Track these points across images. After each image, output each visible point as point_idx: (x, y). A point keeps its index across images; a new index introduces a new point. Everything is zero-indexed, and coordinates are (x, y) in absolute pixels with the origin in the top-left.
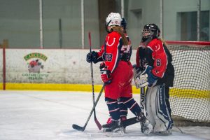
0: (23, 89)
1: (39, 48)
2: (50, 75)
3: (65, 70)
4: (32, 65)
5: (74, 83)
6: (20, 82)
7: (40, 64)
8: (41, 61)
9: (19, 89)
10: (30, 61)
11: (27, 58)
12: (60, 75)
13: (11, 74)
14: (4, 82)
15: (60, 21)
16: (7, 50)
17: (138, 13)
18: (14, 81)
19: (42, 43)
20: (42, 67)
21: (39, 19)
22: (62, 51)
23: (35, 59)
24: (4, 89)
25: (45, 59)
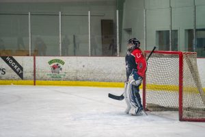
0: (48, 85)
1: (59, 56)
2: (67, 75)
3: (77, 71)
4: (54, 68)
5: (83, 81)
6: (46, 80)
7: (59, 67)
8: (60, 65)
9: (45, 85)
10: (52, 65)
11: (50, 62)
12: (73, 75)
13: (39, 74)
14: (35, 80)
15: (74, 36)
16: (36, 57)
17: (129, 31)
18: (41, 79)
19: (61, 53)
20: (61, 69)
21: (59, 35)
22: (75, 58)
23: (56, 63)
24: (35, 84)
25: (63, 63)
